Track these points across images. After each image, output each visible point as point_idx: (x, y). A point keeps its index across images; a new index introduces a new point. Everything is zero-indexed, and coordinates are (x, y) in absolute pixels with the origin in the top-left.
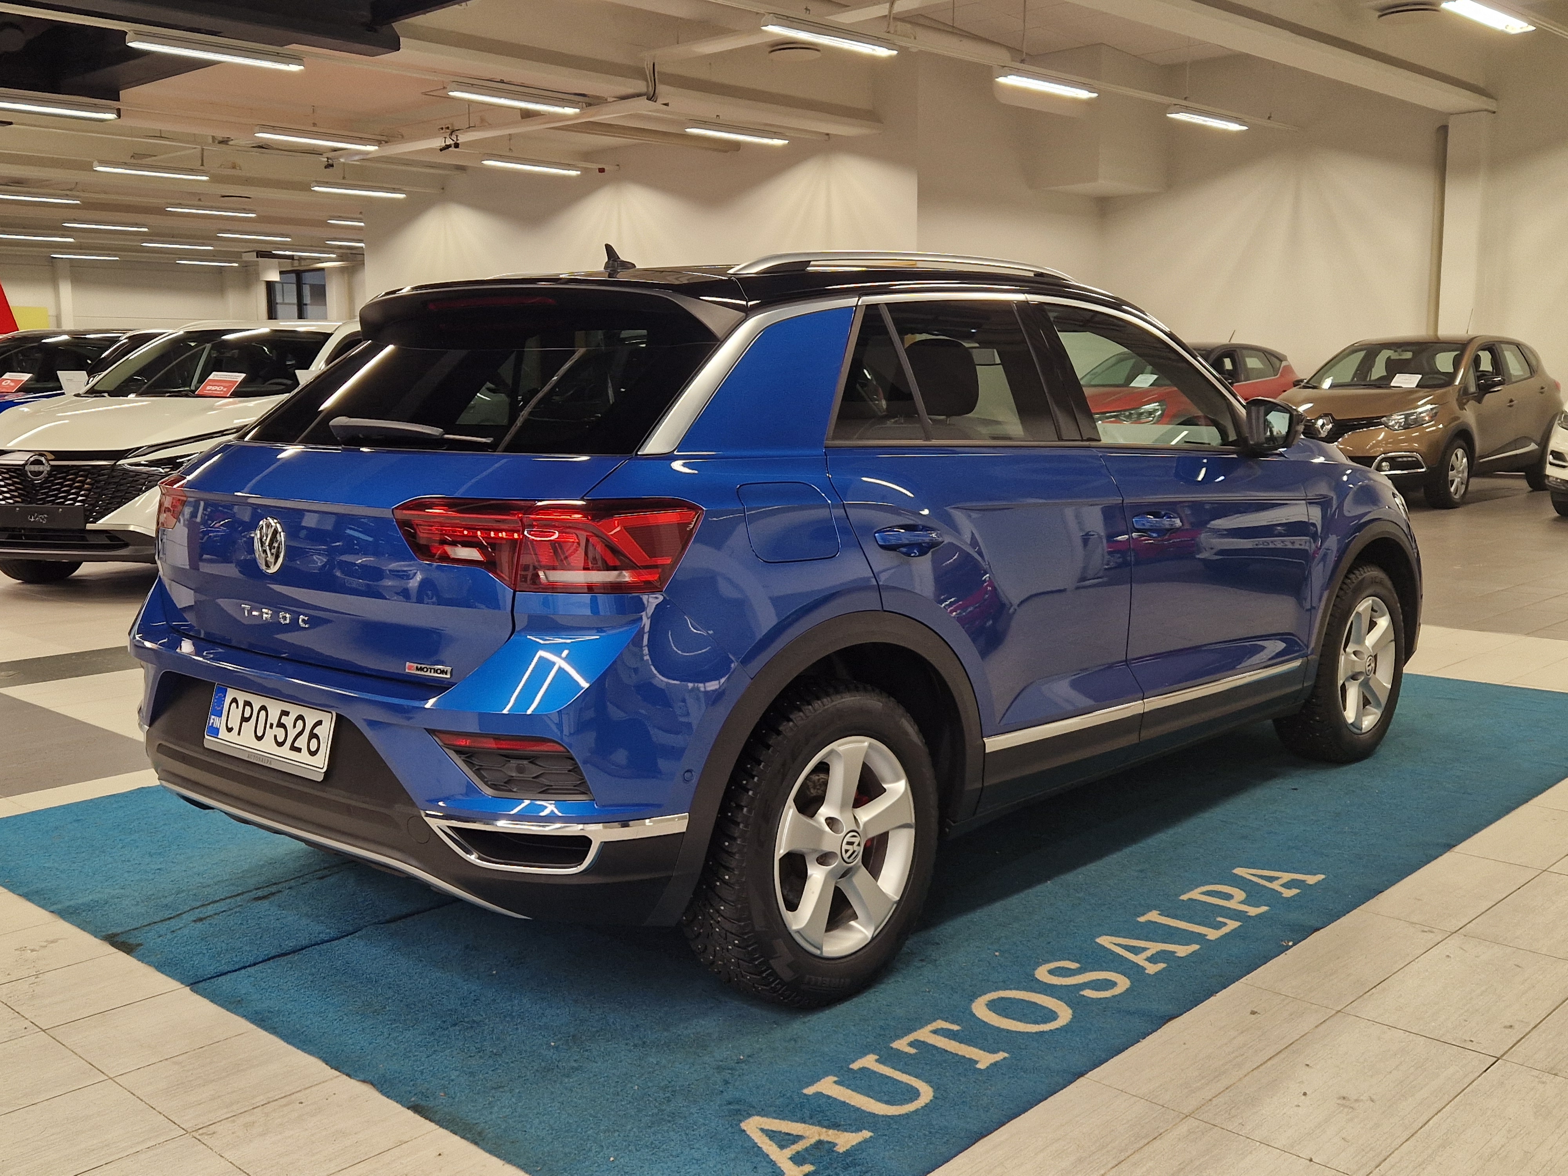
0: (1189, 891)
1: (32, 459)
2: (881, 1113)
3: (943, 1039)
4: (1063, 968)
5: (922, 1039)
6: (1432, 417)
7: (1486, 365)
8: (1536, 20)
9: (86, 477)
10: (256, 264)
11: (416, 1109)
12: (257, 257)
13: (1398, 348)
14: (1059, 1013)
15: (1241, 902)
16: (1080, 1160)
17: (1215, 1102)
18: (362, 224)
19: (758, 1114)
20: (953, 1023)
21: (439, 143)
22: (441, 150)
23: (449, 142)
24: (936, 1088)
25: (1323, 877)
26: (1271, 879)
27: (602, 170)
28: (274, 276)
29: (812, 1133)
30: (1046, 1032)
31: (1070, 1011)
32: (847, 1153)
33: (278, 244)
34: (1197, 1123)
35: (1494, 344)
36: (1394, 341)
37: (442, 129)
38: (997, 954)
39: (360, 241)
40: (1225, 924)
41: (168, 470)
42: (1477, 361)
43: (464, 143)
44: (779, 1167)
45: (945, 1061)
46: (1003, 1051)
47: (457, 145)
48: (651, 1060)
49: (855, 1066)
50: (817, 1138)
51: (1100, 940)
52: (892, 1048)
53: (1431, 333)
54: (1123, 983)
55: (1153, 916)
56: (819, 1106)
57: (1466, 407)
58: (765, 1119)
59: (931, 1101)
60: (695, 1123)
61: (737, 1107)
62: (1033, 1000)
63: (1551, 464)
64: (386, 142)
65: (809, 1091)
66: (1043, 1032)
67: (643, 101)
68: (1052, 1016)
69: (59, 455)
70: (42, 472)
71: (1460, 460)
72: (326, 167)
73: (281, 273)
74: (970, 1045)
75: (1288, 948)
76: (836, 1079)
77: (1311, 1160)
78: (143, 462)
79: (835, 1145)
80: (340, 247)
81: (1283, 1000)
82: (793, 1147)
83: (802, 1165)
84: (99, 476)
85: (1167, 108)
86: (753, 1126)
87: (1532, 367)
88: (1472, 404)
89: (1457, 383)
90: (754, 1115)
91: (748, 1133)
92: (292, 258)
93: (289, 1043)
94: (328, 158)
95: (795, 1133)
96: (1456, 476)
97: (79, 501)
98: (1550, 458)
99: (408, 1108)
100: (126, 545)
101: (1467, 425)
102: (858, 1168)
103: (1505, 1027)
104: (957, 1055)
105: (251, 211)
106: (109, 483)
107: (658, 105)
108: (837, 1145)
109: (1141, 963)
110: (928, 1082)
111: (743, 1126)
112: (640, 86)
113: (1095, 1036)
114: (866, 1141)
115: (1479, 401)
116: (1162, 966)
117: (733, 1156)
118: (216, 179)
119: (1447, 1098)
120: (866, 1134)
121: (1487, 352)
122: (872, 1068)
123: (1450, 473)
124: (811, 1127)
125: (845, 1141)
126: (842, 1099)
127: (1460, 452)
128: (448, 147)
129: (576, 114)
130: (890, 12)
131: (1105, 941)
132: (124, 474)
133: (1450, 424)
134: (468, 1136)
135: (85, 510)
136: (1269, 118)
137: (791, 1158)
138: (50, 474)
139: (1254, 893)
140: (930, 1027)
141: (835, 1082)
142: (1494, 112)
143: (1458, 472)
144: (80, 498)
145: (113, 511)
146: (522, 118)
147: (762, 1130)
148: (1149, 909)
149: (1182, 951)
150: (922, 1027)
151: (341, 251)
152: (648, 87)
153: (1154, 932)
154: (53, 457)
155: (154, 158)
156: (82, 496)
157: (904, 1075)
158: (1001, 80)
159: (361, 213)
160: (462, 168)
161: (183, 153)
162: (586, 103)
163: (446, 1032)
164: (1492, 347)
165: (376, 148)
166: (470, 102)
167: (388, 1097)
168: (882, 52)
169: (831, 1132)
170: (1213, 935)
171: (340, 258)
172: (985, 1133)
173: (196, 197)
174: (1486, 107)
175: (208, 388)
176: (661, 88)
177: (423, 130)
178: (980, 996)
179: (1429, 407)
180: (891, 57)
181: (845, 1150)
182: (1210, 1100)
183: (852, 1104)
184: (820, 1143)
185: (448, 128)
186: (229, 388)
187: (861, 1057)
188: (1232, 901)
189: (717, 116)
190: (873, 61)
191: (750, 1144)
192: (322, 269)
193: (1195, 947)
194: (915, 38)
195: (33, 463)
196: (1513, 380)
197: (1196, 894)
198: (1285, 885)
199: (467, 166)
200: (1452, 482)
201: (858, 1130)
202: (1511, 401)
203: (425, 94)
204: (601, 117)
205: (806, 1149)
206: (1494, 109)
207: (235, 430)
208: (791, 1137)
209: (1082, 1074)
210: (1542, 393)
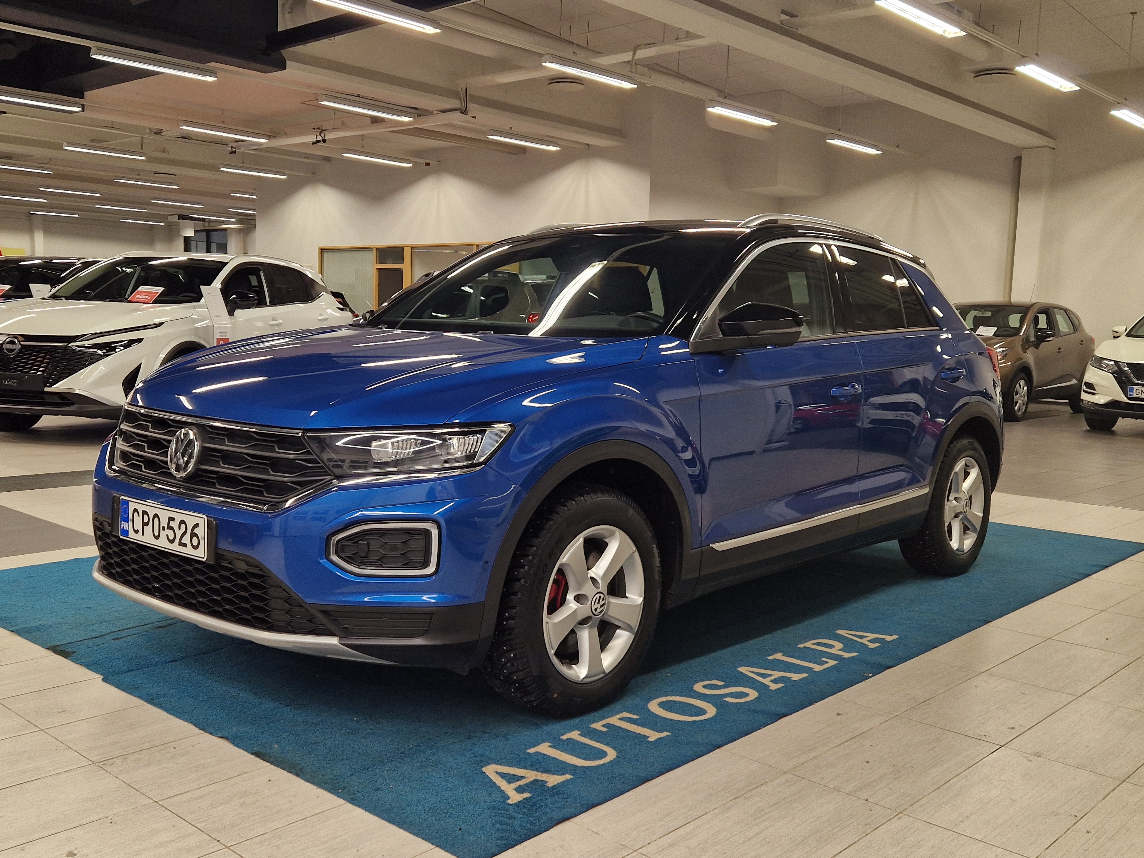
0: (804, 643)
1: (7, 340)
2: (580, 765)
3: (626, 723)
4: (713, 685)
5: (612, 723)
6: (1003, 357)
7: (1043, 323)
8: (1080, 83)
9: (46, 354)
10: (178, 224)
11: (257, 754)
12: (179, 219)
13: (982, 308)
14: (708, 711)
15: (840, 650)
16: (710, 795)
17: (805, 765)
18: (255, 197)
19: (495, 763)
20: (634, 714)
21: (312, 138)
22: (313, 144)
23: (319, 138)
24: (619, 751)
25: (897, 637)
26: (861, 637)
27: (428, 164)
28: (190, 233)
29: (531, 775)
30: (698, 721)
31: (716, 710)
32: (554, 787)
33: (194, 210)
34: (792, 776)
35: (1048, 309)
36: (981, 304)
37: (315, 129)
38: (669, 675)
39: (254, 210)
40: (827, 662)
41: (105, 351)
42: (1036, 320)
43: (330, 140)
44: (507, 794)
45: (626, 736)
46: (667, 731)
47: (324, 141)
48: (423, 729)
49: (564, 737)
50: (534, 778)
51: (739, 669)
52: (591, 727)
53: (1006, 299)
54: (753, 694)
55: (779, 656)
56: (537, 760)
57: (1027, 351)
58: (499, 766)
59: (614, 759)
60: (451, 768)
61: (481, 759)
62: (690, 703)
63: (1085, 391)
64: (274, 137)
65: (532, 751)
66: (695, 721)
67: (458, 114)
68: (703, 712)
69: (28, 338)
70: (15, 350)
71: (1022, 388)
72: (230, 153)
73: (195, 231)
74: (644, 727)
75: (869, 678)
76: (550, 744)
77: (867, 800)
78: (87, 345)
79: (546, 782)
80: (239, 214)
81: (860, 708)
82: (517, 783)
83: (522, 793)
84: (55, 354)
85: (826, 136)
86: (491, 770)
87: (1075, 326)
88: (1032, 349)
89: (1021, 334)
90: (491, 764)
91: (487, 774)
92: (203, 220)
93: (170, 714)
94: (232, 147)
95: (519, 775)
96: (1019, 399)
97: (40, 371)
98: (1084, 387)
99: (252, 754)
100: (72, 404)
101: (1028, 363)
102: (561, 796)
103: (1009, 728)
104: (635, 733)
105: (176, 185)
106: (63, 359)
107: (468, 118)
108: (547, 782)
109: (767, 683)
110: (614, 748)
111: (484, 769)
112: (455, 103)
113: (730, 725)
114: (567, 781)
115: (1037, 348)
116: (781, 685)
117: (475, 787)
118: (151, 160)
119: (964, 768)
120: (568, 777)
121: (1044, 315)
122: (575, 739)
123: (1015, 396)
124: (531, 771)
125: (553, 780)
126: (554, 756)
127: (1022, 382)
128: (318, 141)
129: (410, 122)
130: (633, 59)
131: (743, 669)
132: (73, 353)
133: (1016, 362)
134: (293, 771)
135: (44, 377)
136: (898, 146)
137: (515, 789)
138: (20, 350)
139: (849, 644)
140: (618, 716)
141: (550, 746)
142: (1054, 149)
143: (1021, 396)
144: (41, 369)
145: (65, 379)
146: (372, 123)
147: (497, 773)
148: (776, 651)
149: (796, 677)
150: (612, 716)
151: (238, 217)
152: (461, 103)
153: (777, 665)
154: (23, 339)
155: (105, 143)
156: (43, 367)
157: (598, 743)
158: (710, 110)
159: (254, 189)
160: (327, 159)
161: (126, 140)
162: (417, 114)
163: (281, 710)
164: (1047, 311)
165: (267, 141)
166: (335, 109)
167: (238, 747)
168: (627, 85)
169: (544, 775)
170: (817, 668)
171: (239, 222)
172: (650, 778)
173: (136, 172)
174: (1047, 144)
175: (137, 297)
176: (470, 105)
177: (301, 129)
178: (655, 699)
179: (1001, 349)
180: (632, 89)
181: (553, 785)
182: (803, 764)
183: (560, 759)
184: (536, 781)
185: (319, 128)
186: (152, 297)
187: (569, 732)
188: (833, 649)
189: (511, 128)
190: (621, 92)
191: (488, 780)
192: (225, 230)
193: (805, 675)
194: (650, 77)
195: (8, 343)
196: (1062, 335)
197: (809, 644)
198: (871, 641)
199: (332, 158)
200: (1016, 403)
201: (563, 774)
202: (1060, 349)
203: (302, 103)
204: (427, 125)
205: (526, 785)
206: (1054, 147)
207: (154, 326)
208: (516, 777)
209: (719, 747)
210: (1081, 344)
